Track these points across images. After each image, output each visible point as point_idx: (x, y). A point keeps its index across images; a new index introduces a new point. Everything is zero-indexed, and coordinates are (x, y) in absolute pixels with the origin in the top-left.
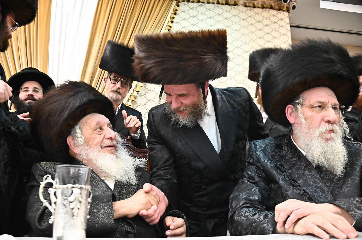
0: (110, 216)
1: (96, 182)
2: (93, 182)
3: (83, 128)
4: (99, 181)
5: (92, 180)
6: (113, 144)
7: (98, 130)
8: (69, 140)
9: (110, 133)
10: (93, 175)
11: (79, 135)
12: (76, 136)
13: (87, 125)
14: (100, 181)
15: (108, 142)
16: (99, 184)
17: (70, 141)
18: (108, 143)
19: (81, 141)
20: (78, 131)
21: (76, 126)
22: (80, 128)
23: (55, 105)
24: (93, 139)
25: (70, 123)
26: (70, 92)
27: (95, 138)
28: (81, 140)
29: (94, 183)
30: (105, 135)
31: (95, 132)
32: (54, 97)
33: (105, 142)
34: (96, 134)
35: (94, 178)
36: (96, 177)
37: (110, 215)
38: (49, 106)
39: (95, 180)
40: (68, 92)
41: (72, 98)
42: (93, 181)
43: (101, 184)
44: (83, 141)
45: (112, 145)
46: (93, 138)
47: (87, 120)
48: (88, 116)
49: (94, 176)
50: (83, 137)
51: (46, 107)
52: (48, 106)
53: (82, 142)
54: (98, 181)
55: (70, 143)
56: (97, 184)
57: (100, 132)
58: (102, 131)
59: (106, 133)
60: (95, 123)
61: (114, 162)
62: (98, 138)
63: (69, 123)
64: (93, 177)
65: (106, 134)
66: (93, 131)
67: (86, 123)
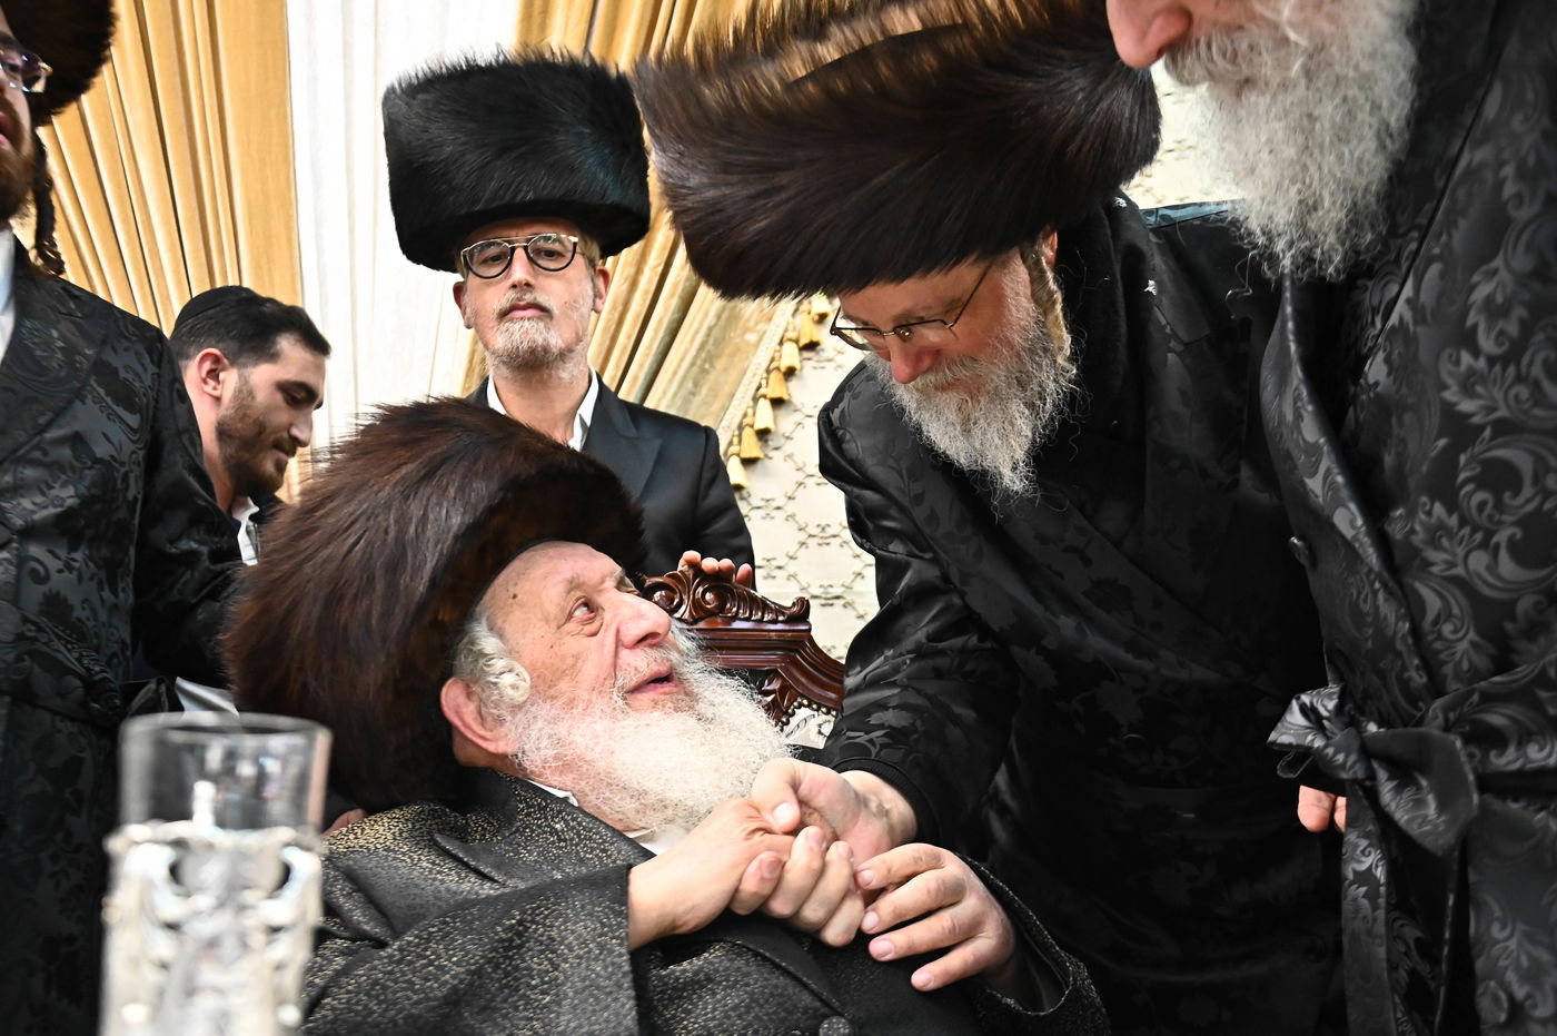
0: (614, 941)
1: (593, 849)
2: (578, 853)
3: (506, 626)
4: (605, 841)
5: (572, 845)
6: (668, 664)
7: (581, 613)
8: (453, 699)
9: (640, 616)
10: (574, 819)
11: (499, 664)
12: (485, 668)
13: (522, 606)
14: (612, 837)
15: (642, 663)
16: (609, 856)
17: (458, 706)
18: (644, 665)
19: (514, 687)
20: (488, 643)
21: (475, 624)
22: (491, 628)
23: (351, 540)
24: (574, 666)
25: (440, 617)
26: (405, 464)
27: (577, 657)
28: (510, 681)
29: (586, 852)
30: (618, 631)
31: (570, 626)
32: (335, 504)
33: (629, 665)
34: (578, 634)
35: (579, 835)
36: (588, 823)
37: (612, 939)
38: (325, 553)
39: (585, 839)
40: (399, 466)
41: (425, 491)
42: (577, 845)
43: (619, 853)
44: (525, 685)
45: (663, 669)
46: (570, 661)
47: (516, 584)
48: (516, 565)
49: (580, 824)
50: (519, 668)
51: (308, 559)
52: (316, 551)
53: (521, 692)
54: (602, 843)
55: (458, 713)
56: (601, 858)
57: (590, 621)
58: (598, 618)
59: (618, 619)
60: (561, 588)
61: (693, 742)
62: (595, 653)
63: (436, 617)
64: (573, 828)
65: (620, 623)
66: (559, 627)
67: (515, 597)
